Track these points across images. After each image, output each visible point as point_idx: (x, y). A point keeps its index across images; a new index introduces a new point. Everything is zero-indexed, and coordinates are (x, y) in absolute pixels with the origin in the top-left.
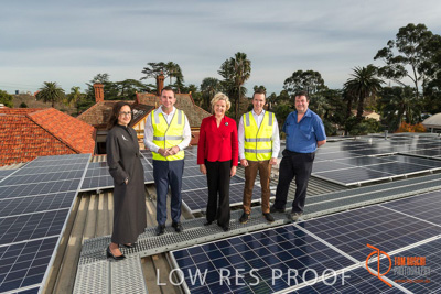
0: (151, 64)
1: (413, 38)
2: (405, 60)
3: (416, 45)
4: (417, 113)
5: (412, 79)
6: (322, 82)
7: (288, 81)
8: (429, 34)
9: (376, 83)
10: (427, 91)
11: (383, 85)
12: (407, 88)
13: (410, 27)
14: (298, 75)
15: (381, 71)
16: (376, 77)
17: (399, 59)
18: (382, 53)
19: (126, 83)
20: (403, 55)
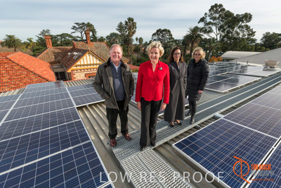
0: (76, 24)
1: (216, 12)
2: (213, 24)
3: (217, 15)
4: (217, 51)
5: (215, 34)
6: (171, 35)
7: (154, 35)
8: (224, 9)
9: (199, 36)
10: (222, 40)
11: (203, 37)
12: (213, 38)
13: (216, 5)
14: (159, 31)
15: (201, 30)
16: (199, 33)
17: (210, 23)
18: (202, 20)
19: (63, 35)
20: (212, 21)
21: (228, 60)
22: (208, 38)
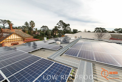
4: (63, 34)
8: (63, 22)
10: (64, 31)
11: (58, 29)
13: (61, 21)
15: (58, 27)
17: (60, 25)
18: (58, 24)
21: (66, 36)
22: (60, 30)
